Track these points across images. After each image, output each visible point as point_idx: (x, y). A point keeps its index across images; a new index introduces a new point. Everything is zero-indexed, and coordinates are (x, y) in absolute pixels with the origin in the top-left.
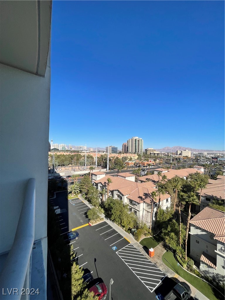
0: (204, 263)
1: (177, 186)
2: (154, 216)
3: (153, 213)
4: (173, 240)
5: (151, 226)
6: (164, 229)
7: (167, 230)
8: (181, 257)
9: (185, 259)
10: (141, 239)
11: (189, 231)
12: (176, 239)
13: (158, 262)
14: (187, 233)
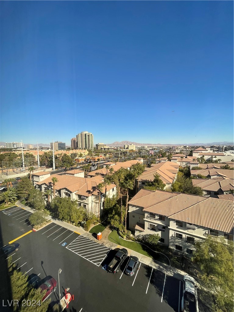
0: (137, 230)
1: (120, 176)
2: (102, 205)
3: (101, 203)
4: (116, 221)
5: (99, 215)
6: (110, 215)
7: (112, 214)
8: (122, 232)
9: (125, 232)
10: (90, 229)
11: (128, 210)
12: (119, 219)
13: (105, 241)
14: (126, 212)
